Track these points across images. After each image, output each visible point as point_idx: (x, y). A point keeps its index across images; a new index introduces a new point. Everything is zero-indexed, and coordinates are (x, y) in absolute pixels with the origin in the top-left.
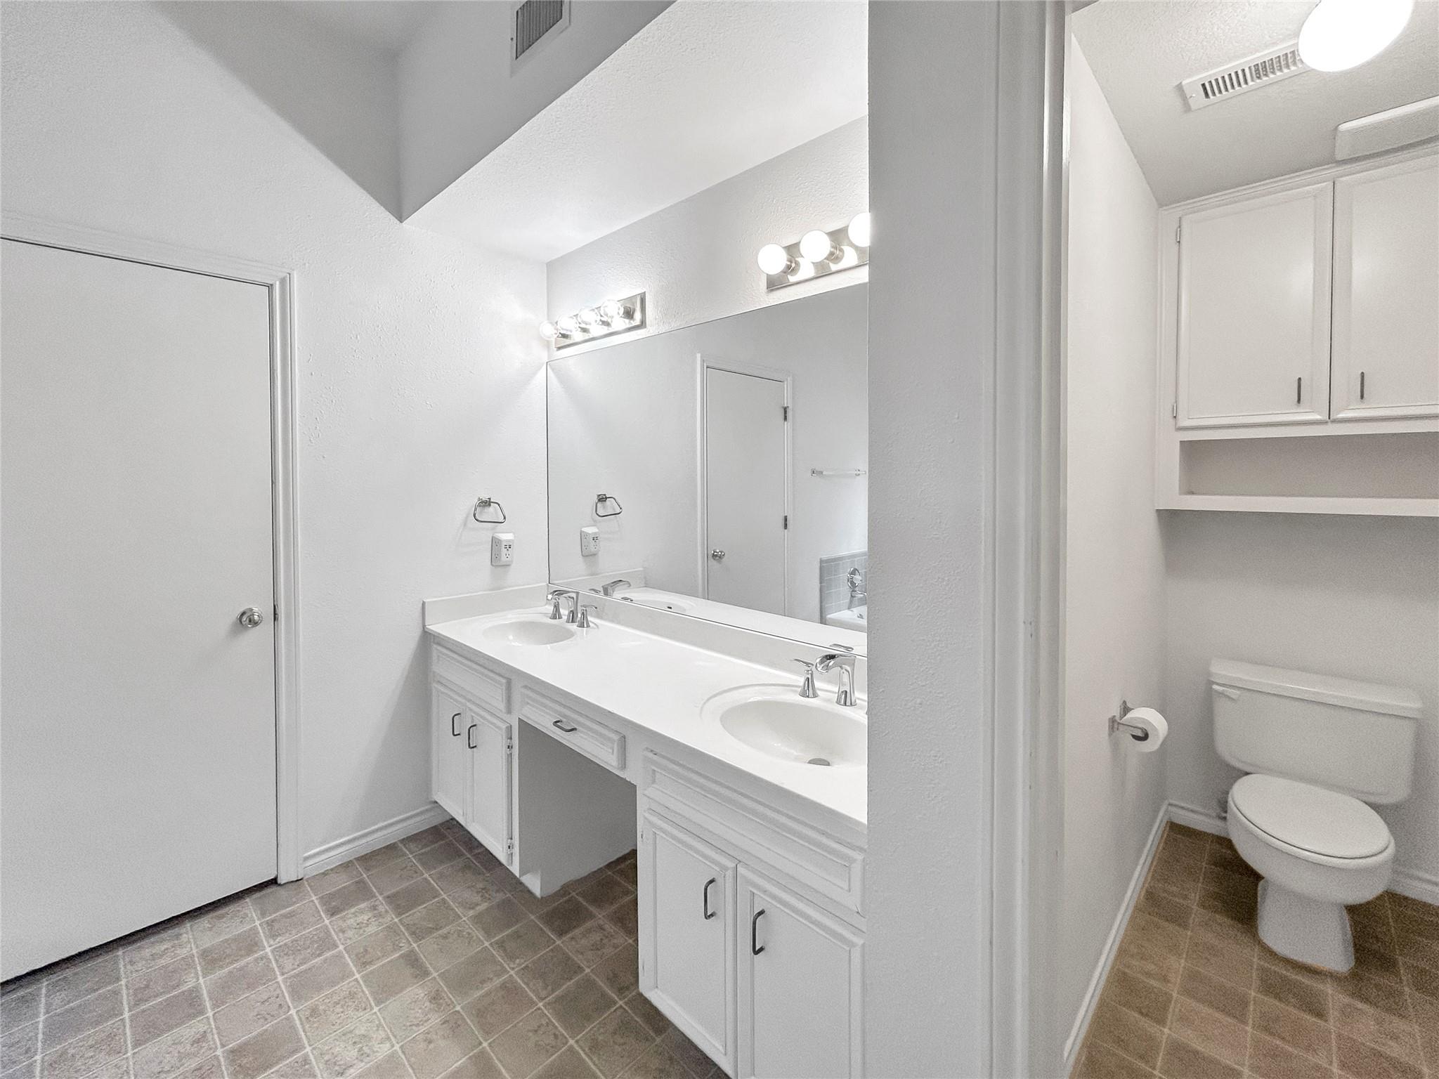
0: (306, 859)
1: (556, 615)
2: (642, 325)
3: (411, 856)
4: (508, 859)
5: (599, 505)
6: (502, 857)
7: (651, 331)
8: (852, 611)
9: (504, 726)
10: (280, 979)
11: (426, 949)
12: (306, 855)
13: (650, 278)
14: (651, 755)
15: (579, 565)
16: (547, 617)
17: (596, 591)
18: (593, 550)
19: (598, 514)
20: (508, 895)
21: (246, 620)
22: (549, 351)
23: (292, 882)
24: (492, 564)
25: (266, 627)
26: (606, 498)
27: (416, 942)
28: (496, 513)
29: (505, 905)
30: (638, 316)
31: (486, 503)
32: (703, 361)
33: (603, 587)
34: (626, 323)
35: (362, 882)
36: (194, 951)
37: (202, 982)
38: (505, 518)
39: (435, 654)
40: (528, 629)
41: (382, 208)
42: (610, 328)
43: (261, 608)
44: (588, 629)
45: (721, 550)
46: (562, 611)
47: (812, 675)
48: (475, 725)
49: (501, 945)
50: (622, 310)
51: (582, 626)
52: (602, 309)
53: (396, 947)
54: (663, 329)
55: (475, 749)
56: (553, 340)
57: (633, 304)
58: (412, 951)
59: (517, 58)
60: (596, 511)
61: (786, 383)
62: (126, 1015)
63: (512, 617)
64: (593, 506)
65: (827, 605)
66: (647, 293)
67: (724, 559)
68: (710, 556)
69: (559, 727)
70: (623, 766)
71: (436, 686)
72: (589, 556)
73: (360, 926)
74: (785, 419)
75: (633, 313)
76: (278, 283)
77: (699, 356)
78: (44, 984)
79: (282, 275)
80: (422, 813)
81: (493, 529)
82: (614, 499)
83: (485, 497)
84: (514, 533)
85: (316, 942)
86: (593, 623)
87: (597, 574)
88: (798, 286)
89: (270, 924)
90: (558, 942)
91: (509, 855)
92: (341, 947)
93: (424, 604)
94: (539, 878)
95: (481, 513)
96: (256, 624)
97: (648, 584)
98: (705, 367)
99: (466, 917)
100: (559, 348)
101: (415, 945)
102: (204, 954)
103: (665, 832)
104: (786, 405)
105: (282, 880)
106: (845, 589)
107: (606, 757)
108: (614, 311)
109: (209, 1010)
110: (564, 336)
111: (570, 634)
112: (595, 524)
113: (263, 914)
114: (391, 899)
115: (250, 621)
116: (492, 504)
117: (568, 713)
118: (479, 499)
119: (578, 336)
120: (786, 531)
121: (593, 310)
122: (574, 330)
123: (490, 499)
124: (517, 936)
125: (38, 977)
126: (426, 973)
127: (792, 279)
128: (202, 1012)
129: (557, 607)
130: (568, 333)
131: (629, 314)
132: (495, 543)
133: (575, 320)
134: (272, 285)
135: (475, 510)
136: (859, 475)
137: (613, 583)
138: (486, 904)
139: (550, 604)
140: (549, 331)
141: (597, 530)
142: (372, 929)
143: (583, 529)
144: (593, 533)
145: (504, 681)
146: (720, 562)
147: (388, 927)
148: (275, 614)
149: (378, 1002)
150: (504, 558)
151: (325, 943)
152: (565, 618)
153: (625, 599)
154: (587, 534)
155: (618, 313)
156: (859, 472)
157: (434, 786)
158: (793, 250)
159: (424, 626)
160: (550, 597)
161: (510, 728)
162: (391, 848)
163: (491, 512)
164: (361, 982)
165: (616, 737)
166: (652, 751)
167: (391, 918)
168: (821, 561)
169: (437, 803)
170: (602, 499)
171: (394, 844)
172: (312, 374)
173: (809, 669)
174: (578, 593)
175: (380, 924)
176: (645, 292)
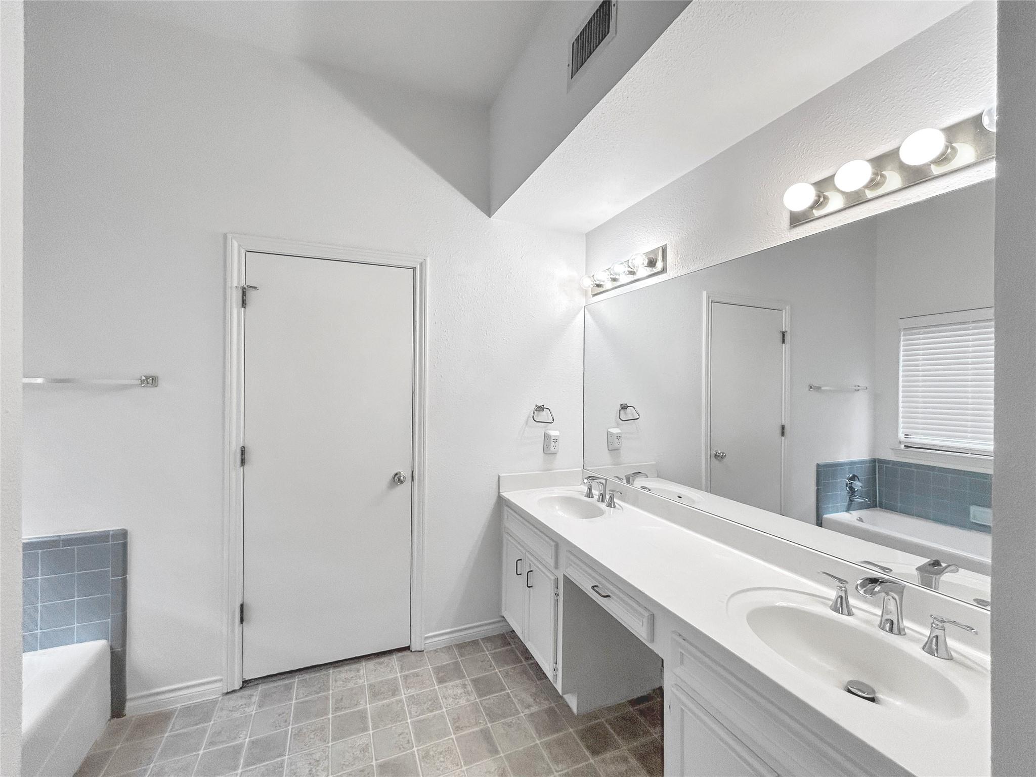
0: (427, 638)
1: (589, 494)
2: (664, 270)
3: (487, 653)
4: (554, 678)
5: (622, 412)
6: (550, 675)
7: (671, 275)
8: (850, 513)
9: (553, 578)
10: (409, 721)
11: (497, 729)
12: (427, 635)
13: (671, 232)
14: (681, 640)
15: (606, 457)
16: (583, 494)
17: (620, 479)
18: (616, 445)
19: (620, 419)
20: (553, 705)
21: (397, 479)
22: (586, 298)
23: (418, 651)
24: (544, 453)
25: (407, 484)
26: (628, 407)
27: (490, 722)
28: (547, 414)
29: (551, 712)
30: (659, 265)
31: (541, 409)
32: (708, 297)
33: (625, 476)
34: (649, 271)
35: (457, 663)
36: (366, 683)
37: (368, 706)
38: (553, 420)
39: (505, 513)
40: (568, 502)
41: (479, 209)
42: (635, 276)
43: (405, 473)
44: (615, 509)
45: (722, 452)
46: (594, 491)
47: (846, 592)
48: (531, 571)
49: (548, 746)
50: (647, 261)
51: (609, 506)
52: (630, 261)
53: (477, 723)
54: (682, 272)
55: (531, 588)
56: (590, 289)
57: (657, 255)
58: (487, 729)
59: (572, 77)
60: (620, 416)
61: (784, 310)
62: (330, 716)
63: (559, 491)
64: (617, 413)
65: (823, 506)
66: (667, 245)
67: (725, 459)
68: (713, 456)
69: (594, 590)
70: (652, 641)
71: (506, 536)
72: (613, 450)
73: (455, 697)
74: (783, 341)
75: (656, 262)
76: (418, 266)
77: (705, 293)
78: (296, 680)
79: (421, 261)
80: (493, 623)
81: (545, 427)
82: (634, 408)
83: (540, 404)
84: (559, 431)
85: (430, 700)
86: (618, 504)
87: (620, 465)
88: (826, 218)
89: (406, 678)
90: (591, 761)
91: (554, 675)
92: (444, 710)
93: (499, 477)
94: (576, 698)
95: (537, 416)
96: (402, 482)
97: (659, 475)
98: (710, 302)
99: (523, 713)
100: (594, 295)
101: (489, 725)
102: (371, 686)
103: (690, 710)
104: (784, 330)
105: (413, 649)
106: (844, 493)
107: (638, 628)
108: (640, 262)
109: (371, 729)
110: (598, 286)
111: (601, 513)
112: (618, 426)
113: (402, 669)
114: (475, 682)
115: (399, 480)
116: (545, 409)
117: (604, 582)
118: (536, 406)
119: (609, 285)
120: (783, 438)
121: (622, 263)
122: (606, 280)
123: (543, 406)
124: (560, 743)
125: (293, 674)
126: (496, 752)
127: (817, 213)
128: (365, 729)
129: (590, 489)
130: (602, 283)
131: (652, 263)
132: (547, 437)
133: (608, 273)
134: (415, 268)
135: (534, 413)
136: (859, 390)
137: (633, 474)
138: (537, 707)
139: (586, 486)
140: (588, 283)
141: (620, 431)
142: (463, 702)
143: (609, 430)
144: (617, 433)
145: (553, 544)
146: (720, 461)
147: (473, 704)
148: (412, 477)
149: (466, 763)
150: (552, 449)
151: (435, 704)
152: (596, 497)
153: (644, 488)
154: (612, 434)
155: (643, 264)
156: (859, 388)
157: (503, 608)
158: (824, 185)
159: (499, 493)
160: (585, 481)
161: (557, 580)
162: (475, 643)
163: (544, 416)
164: (455, 740)
165: (646, 614)
166: (680, 635)
167: (474, 697)
168: (818, 466)
169: (504, 617)
170: (624, 407)
171: (477, 640)
172: (436, 323)
173: (842, 585)
174: (606, 480)
175: (468, 700)
176: (666, 244)
